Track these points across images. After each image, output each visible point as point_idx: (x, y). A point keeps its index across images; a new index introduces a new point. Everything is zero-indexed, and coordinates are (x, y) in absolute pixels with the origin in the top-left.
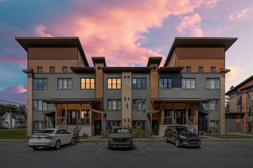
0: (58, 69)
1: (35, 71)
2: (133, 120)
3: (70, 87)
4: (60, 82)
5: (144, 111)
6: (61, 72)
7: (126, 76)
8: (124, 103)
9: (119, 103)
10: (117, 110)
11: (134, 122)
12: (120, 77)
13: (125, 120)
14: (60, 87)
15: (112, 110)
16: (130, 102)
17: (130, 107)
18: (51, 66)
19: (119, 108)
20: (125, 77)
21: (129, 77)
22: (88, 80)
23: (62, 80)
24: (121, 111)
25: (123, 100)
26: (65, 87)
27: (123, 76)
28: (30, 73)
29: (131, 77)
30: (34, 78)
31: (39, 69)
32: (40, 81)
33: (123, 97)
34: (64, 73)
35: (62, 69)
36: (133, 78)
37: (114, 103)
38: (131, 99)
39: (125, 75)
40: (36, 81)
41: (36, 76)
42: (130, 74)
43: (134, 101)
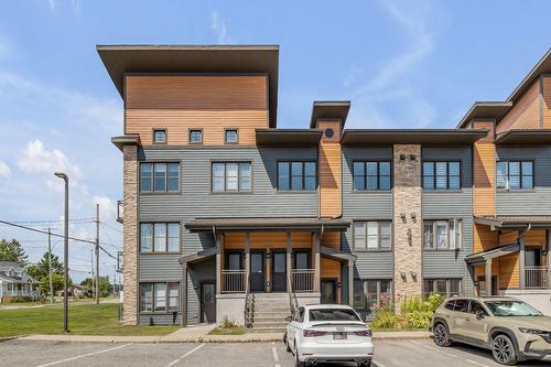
0: (214, 137)
1: (146, 141)
2: (426, 276)
3: (246, 186)
4: (219, 171)
5: (457, 250)
6: (222, 143)
7: (406, 154)
8: (400, 231)
9: (386, 230)
10: (379, 251)
11: (429, 283)
12: (388, 157)
13: (404, 278)
14: (219, 187)
15: (367, 251)
16: (417, 228)
17: (417, 242)
18: (192, 127)
19: (386, 244)
20: (402, 158)
21: (413, 158)
22: (297, 166)
23: (223, 166)
24: (392, 251)
25: (397, 220)
26: (232, 186)
27: (397, 155)
28: (131, 145)
29: (419, 159)
30: (141, 160)
31: (157, 135)
32: (161, 169)
33: (397, 212)
34: (228, 146)
35: (222, 135)
36: (423, 161)
37: (373, 229)
38: (419, 218)
39: (401, 152)
40: (147, 169)
41: (149, 155)
42: (416, 150)
43: (428, 224)
